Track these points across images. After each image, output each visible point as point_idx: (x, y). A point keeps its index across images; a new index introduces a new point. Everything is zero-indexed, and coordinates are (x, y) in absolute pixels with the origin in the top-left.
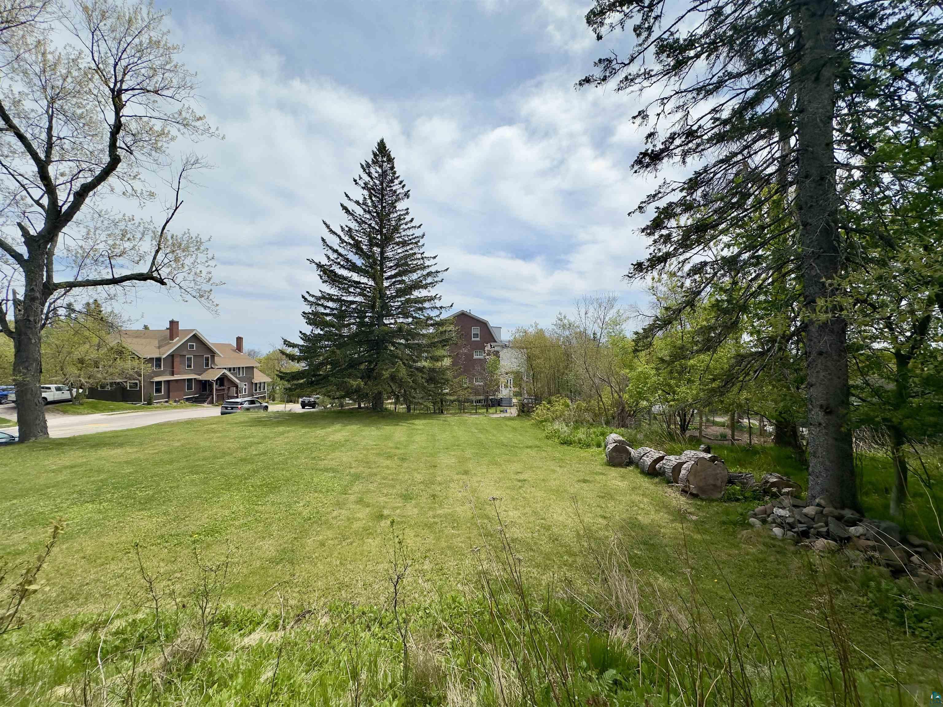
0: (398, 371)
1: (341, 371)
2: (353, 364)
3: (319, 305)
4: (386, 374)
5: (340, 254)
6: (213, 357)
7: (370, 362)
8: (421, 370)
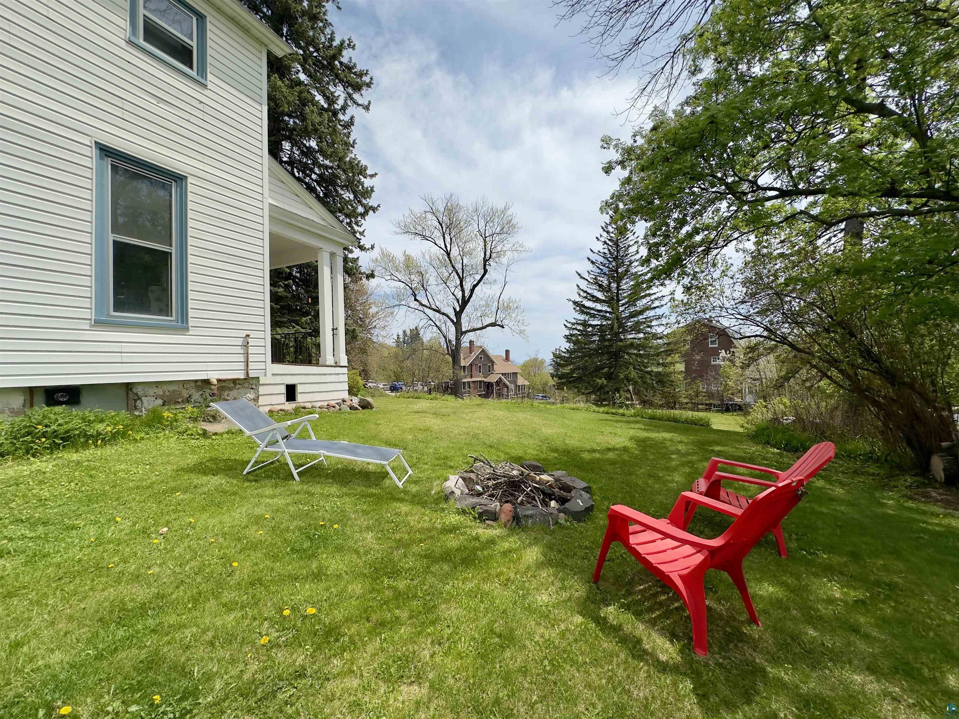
0: (630, 373)
1: (590, 373)
2: (598, 369)
3: (574, 329)
4: (622, 376)
5: (588, 293)
6: (493, 365)
7: (610, 368)
8: (649, 373)
